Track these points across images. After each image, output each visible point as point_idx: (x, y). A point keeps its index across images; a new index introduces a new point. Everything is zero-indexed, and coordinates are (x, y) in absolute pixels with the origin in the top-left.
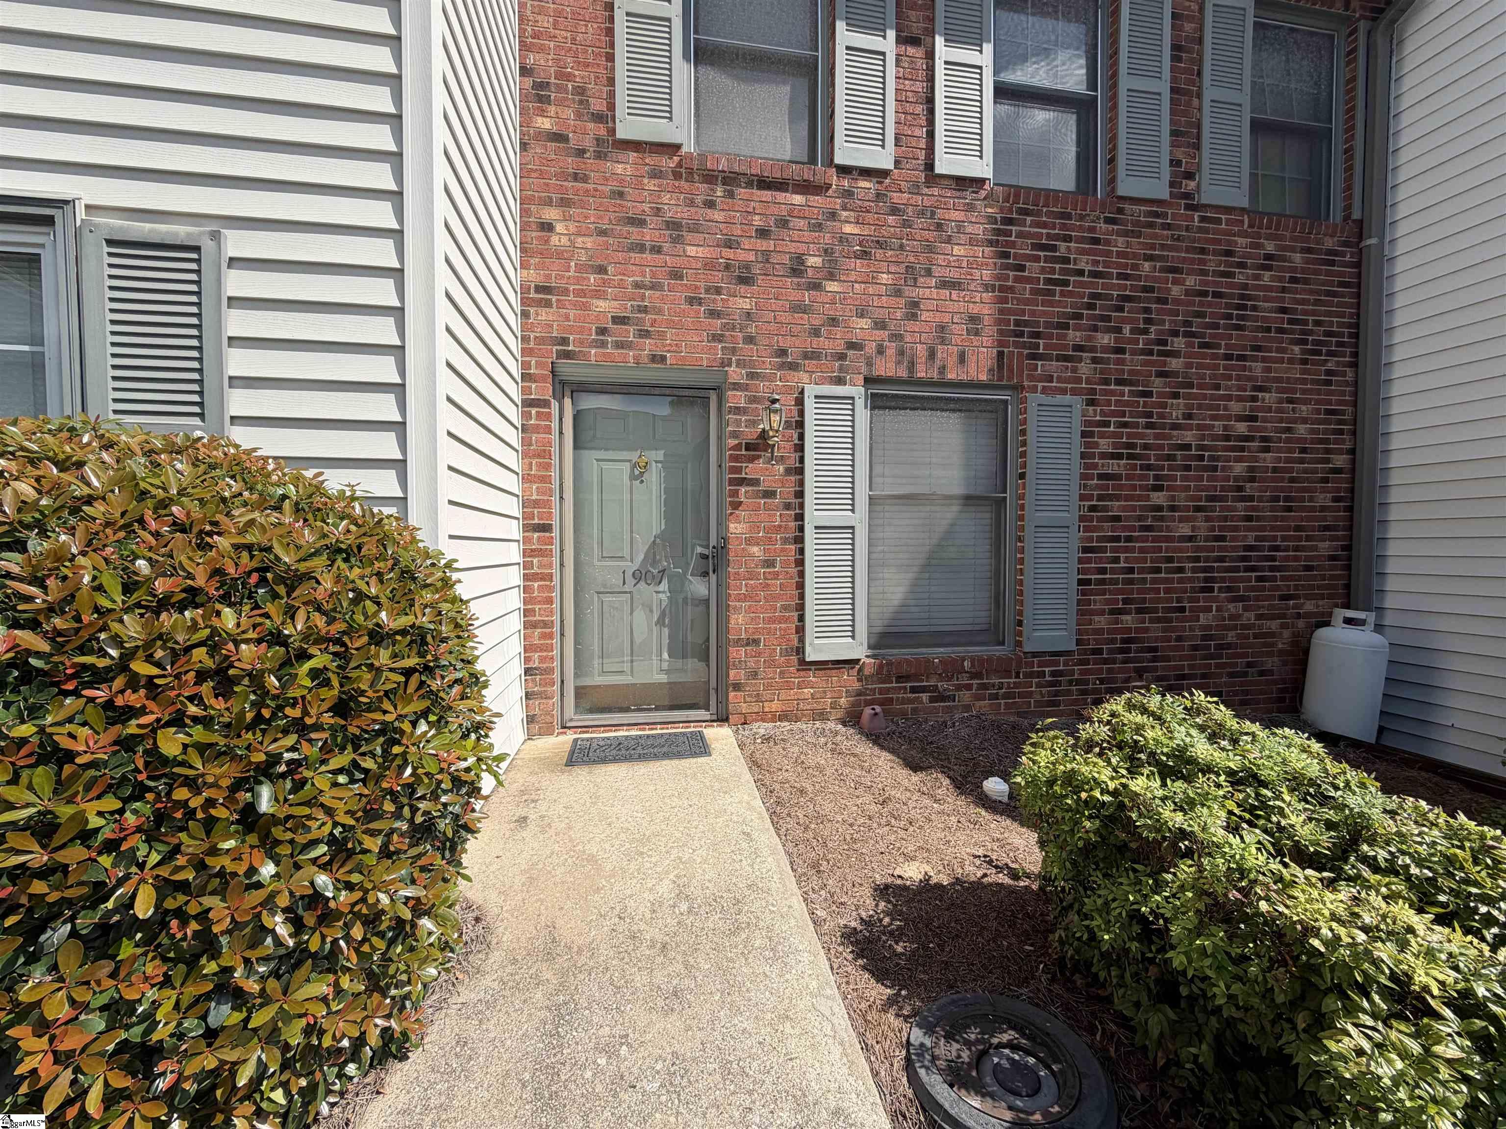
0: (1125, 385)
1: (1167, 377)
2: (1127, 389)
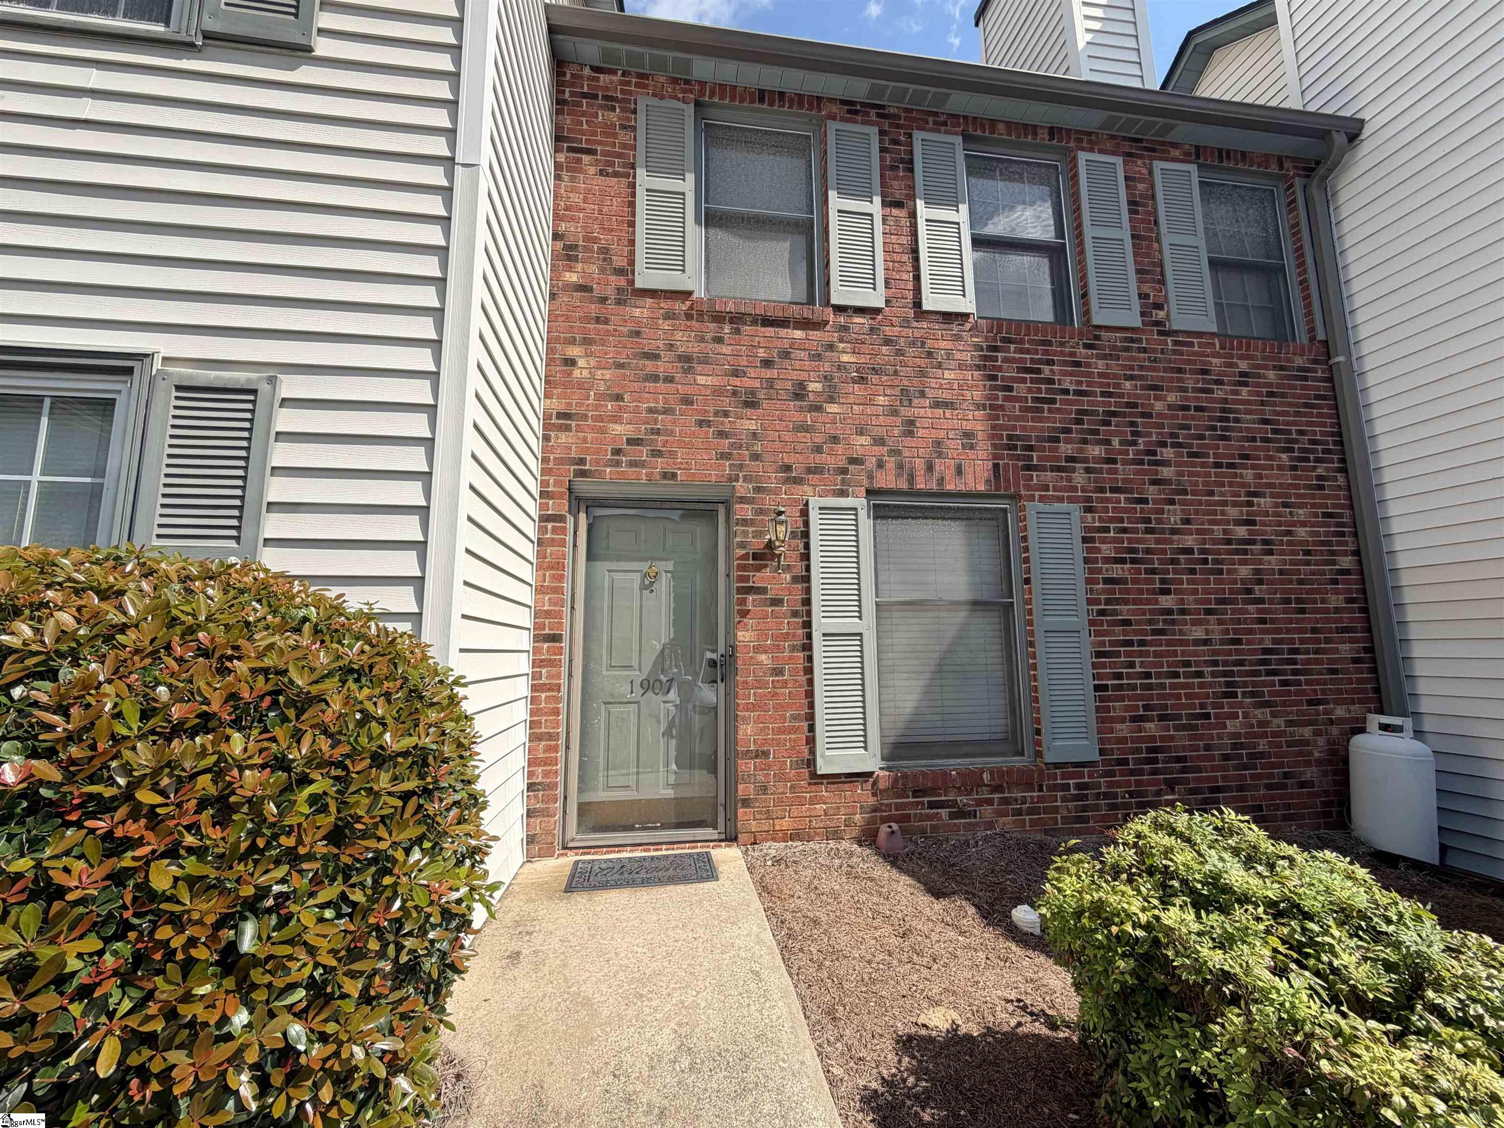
0: (1121, 493)
1: (1160, 484)
2: (1122, 496)
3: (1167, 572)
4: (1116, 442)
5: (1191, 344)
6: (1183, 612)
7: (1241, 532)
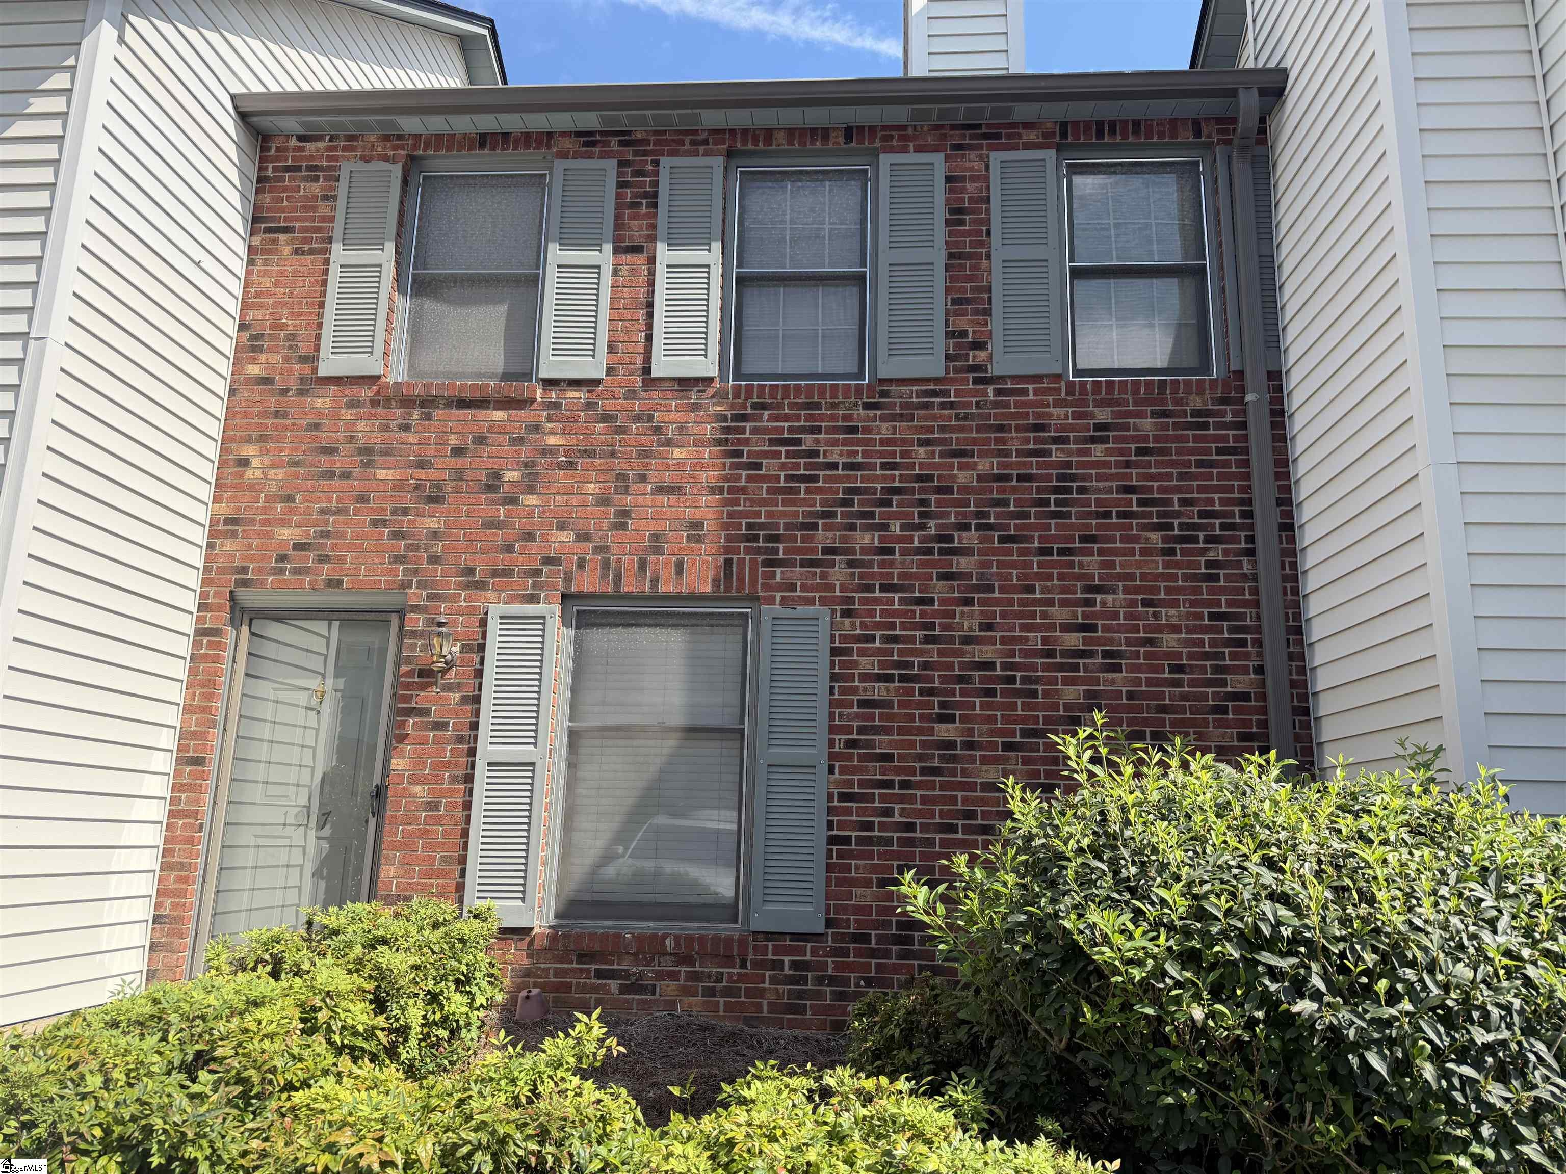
0: (896, 591)
1: (953, 579)
2: (897, 596)
3: (952, 693)
4: (896, 527)
5: (1025, 392)
6: (970, 745)
7: (1074, 640)
